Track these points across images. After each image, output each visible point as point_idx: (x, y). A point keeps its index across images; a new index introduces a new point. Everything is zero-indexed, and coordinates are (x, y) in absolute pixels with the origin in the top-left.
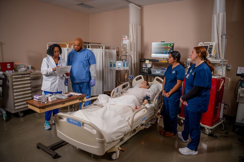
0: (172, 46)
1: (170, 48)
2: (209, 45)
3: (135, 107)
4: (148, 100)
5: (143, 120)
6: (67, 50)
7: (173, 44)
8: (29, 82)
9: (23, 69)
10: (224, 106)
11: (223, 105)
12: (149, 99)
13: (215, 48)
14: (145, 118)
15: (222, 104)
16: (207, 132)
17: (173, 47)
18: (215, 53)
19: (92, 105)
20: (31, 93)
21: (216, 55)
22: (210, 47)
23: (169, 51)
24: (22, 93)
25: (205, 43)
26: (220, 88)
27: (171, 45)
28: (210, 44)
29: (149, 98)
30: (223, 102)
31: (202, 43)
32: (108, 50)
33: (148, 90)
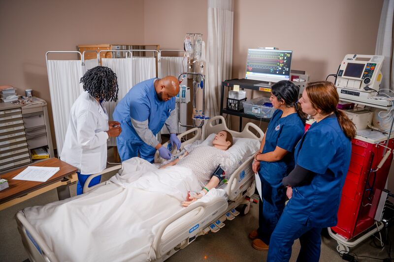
0: (287, 57)
1: (283, 63)
2: (365, 63)
3: (186, 196)
4: (219, 178)
5: (190, 232)
6: (82, 65)
7: (291, 54)
8: (21, 122)
9: (14, 98)
10: (387, 198)
11: (384, 195)
12: (221, 176)
13: (382, 70)
14: (198, 225)
15: (383, 192)
16: (341, 249)
17: (289, 59)
18: (380, 82)
19: (107, 182)
20: (26, 141)
21: (382, 86)
22: (369, 68)
23: (280, 68)
24: (8, 142)
25: (358, 56)
26: (380, 166)
27: (285, 55)
28: (370, 59)
29: (223, 172)
30: (386, 188)
31: (351, 56)
32: (171, 58)
33: (227, 152)
